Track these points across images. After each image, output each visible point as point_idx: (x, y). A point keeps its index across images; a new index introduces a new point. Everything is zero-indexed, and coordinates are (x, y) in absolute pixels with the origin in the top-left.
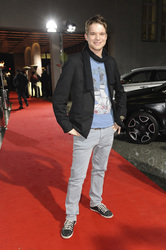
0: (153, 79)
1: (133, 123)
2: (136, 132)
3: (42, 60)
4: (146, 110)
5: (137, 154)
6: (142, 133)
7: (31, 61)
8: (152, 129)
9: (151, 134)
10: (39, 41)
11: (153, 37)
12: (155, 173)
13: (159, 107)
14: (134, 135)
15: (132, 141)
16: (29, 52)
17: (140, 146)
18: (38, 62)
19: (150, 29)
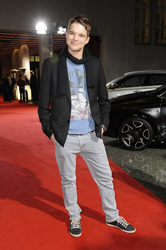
0: (146, 84)
1: (126, 128)
2: (130, 138)
3: (31, 63)
4: (140, 114)
5: (130, 161)
6: (136, 139)
7: (19, 64)
8: (146, 134)
9: (145, 141)
10: (28, 43)
11: (146, 40)
12: (150, 181)
13: (154, 112)
14: (127, 141)
15: (125, 147)
16: (17, 54)
17: (134, 153)
18: (26, 65)
19: (144, 32)
